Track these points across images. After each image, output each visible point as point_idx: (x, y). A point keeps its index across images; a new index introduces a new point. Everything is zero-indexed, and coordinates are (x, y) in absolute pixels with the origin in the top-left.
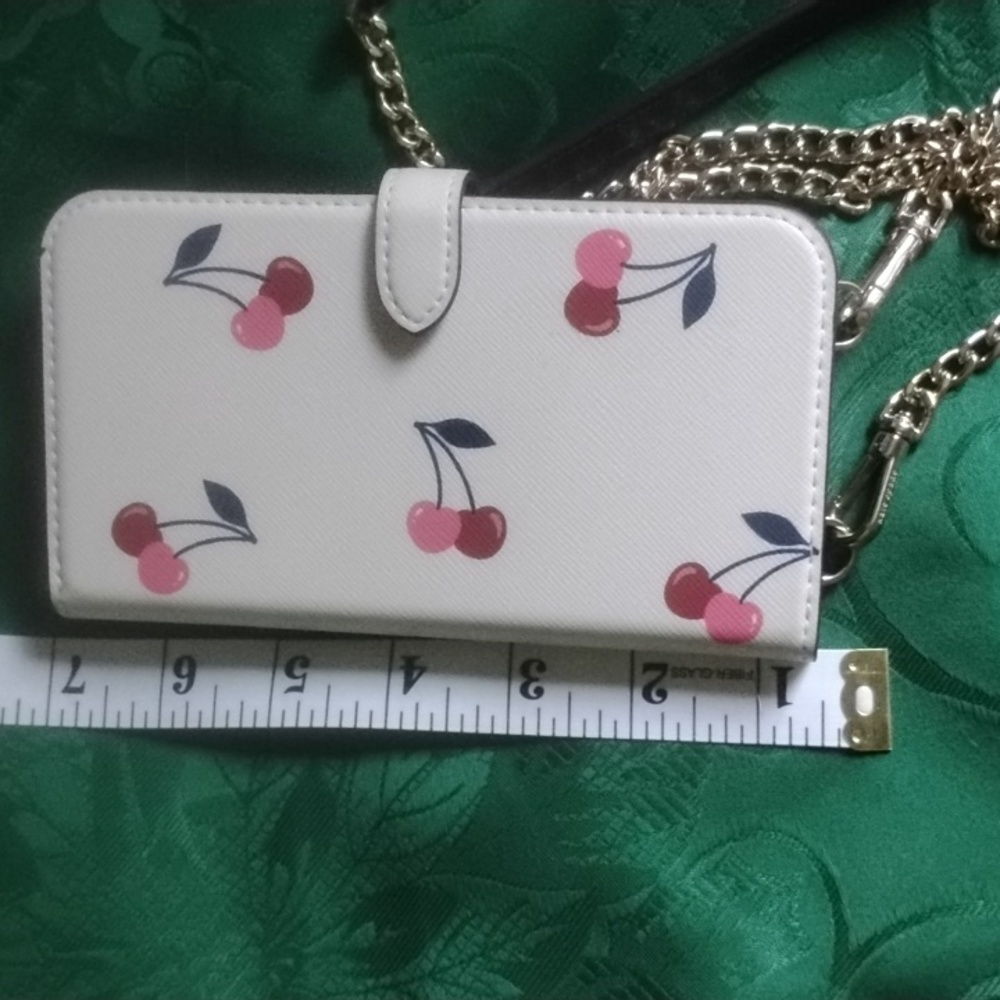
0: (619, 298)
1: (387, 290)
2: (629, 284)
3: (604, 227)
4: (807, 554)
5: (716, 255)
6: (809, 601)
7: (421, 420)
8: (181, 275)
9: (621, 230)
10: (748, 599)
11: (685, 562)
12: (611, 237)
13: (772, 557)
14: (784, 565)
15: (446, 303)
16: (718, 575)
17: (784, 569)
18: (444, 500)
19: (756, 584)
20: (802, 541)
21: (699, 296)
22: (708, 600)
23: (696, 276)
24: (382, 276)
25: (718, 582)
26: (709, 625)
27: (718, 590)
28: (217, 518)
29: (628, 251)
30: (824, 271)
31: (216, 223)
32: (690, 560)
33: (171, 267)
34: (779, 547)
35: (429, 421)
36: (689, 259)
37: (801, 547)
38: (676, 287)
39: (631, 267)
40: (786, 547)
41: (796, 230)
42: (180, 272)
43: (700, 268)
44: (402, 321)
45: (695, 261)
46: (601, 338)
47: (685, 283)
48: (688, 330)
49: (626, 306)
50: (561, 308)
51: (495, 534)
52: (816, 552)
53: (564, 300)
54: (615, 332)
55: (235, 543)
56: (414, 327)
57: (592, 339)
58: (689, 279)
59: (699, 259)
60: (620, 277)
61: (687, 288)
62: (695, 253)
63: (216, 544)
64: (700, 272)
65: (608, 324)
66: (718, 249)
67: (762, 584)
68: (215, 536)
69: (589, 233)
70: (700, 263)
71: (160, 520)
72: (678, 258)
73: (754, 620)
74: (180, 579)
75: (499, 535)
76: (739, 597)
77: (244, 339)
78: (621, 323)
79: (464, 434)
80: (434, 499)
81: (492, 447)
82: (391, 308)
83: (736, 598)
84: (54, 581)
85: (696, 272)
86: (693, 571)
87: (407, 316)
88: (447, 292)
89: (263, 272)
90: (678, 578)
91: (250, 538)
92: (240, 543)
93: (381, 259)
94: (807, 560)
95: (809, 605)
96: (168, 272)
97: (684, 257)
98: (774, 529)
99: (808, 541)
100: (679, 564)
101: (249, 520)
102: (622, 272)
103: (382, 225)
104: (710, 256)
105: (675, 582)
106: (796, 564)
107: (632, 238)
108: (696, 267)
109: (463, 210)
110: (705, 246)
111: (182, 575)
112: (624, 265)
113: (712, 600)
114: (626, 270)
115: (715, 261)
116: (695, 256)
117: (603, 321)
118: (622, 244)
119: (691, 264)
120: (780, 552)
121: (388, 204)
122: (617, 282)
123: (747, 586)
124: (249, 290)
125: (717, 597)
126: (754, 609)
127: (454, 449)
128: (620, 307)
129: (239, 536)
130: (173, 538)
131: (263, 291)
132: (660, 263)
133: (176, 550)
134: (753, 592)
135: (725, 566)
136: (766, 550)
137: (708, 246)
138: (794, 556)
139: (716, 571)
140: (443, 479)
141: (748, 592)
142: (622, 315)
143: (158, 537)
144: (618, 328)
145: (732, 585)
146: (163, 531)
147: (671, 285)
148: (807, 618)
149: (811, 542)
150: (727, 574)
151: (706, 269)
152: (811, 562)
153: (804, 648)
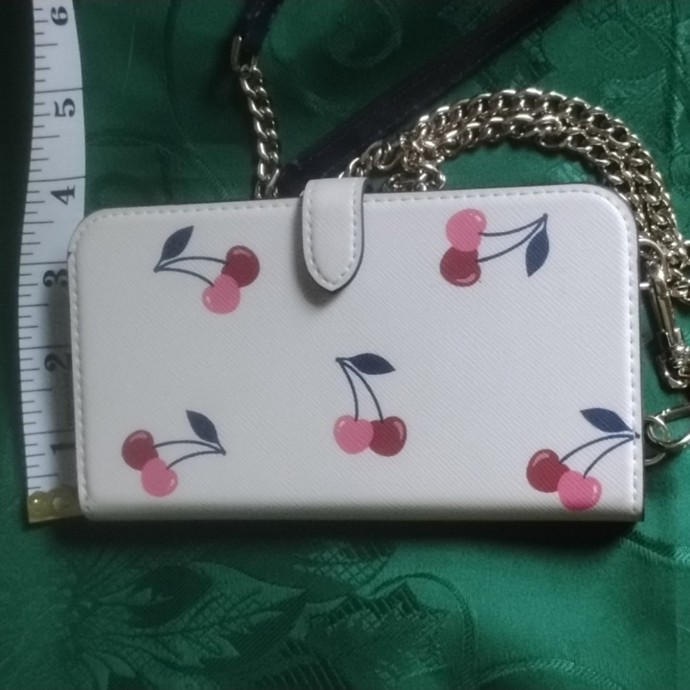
0: (479, 258)
1: (311, 262)
2: (486, 247)
3: (465, 208)
4: (631, 438)
5: (548, 222)
6: (635, 474)
7: (340, 356)
8: (166, 264)
9: (477, 209)
10: (589, 474)
11: (540, 449)
12: (471, 214)
13: (605, 441)
14: (615, 447)
15: (354, 269)
16: (565, 458)
17: (614, 451)
18: (360, 414)
19: (595, 462)
20: (626, 428)
21: (537, 253)
22: (560, 477)
23: (535, 238)
24: (307, 252)
25: (566, 463)
26: (562, 497)
27: (566, 469)
28: (197, 438)
29: (484, 223)
30: (628, 229)
31: (190, 225)
32: (544, 448)
33: (159, 259)
34: (610, 434)
35: (347, 357)
36: (529, 226)
37: (626, 433)
38: (520, 247)
39: (486, 235)
40: (615, 434)
41: (606, 201)
42: (165, 261)
43: (537, 232)
44: (323, 283)
45: (533, 227)
46: (467, 288)
47: (527, 243)
48: (531, 277)
49: (485, 263)
50: (438, 269)
51: (398, 437)
52: (638, 436)
53: (439, 261)
54: (478, 282)
55: (210, 455)
56: (331, 287)
57: (461, 289)
58: (530, 240)
59: (535, 225)
60: (479, 243)
61: (529, 247)
62: (532, 221)
63: (197, 457)
64: (538, 235)
65: (472, 277)
66: (549, 218)
67: (599, 462)
68: (195, 451)
69: (455, 212)
70: (537, 228)
71: (156, 442)
72: (520, 226)
73: (595, 489)
74: (171, 485)
75: (401, 437)
76: (583, 473)
77: (212, 306)
78: (482, 276)
79: (372, 364)
80: (353, 414)
81: (393, 372)
82: (315, 274)
83: (580, 474)
84: (82, 492)
85: (534, 235)
86: (547, 456)
87: (326, 280)
88: (354, 261)
89: (223, 257)
90: (536, 461)
91: (221, 451)
92: (214, 455)
93: (307, 240)
94: (632, 442)
95: (636, 477)
96: (157, 262)
97: (525, 225)
98: (605, 420)
99: (631, 428)
100: (536, 451)
101: (220, 438)
102: (480, 239)
103: (306, 215)
104: (543, 223)
105: (534, 464)
106: (624, 445)
107: (487, 215)
108: (534, 231)
109: (364, 204)
110: (539, 215)
111: (173, 481)
112: (481, 234)
113: (563, 477)
114: (483, 237)
115: (548, 226)
116: (532, 224)
117: (468, 275)
118: (479, 219)
119: (530, 230)
120: (606, 438)
121: (311, 201)
122: (477, 246)
123: (588, 465)
124: (214, 271)
125: (566, 474)
126: (594, 482)
127: (365, 376)
128: (480, 264)
129: (213, 450)
130: (166, 455)
131: (225, 271)
132: (508, 230)
133: (168, 462)
134: (593, 469)
135: (571, 451)
136: (600, 437)
137: (541, 216)
138: (622, 439)
139: (564, 455)
140: (358, 397)
141: (589, 468)
142: (482, 270)
143: (156, 455)
144: (480, 279)
145: (576, 464)
146: (159, 450)
147: (516, 246)
148: (635, 486)
149: (634, 429)
150: (572, 457)
151: (541, 232)
152: (634, 444)
153: (634, 510)
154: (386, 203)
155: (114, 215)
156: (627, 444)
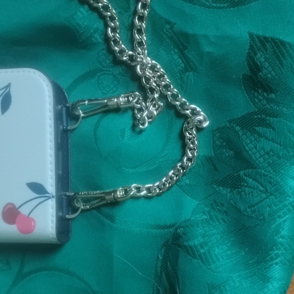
4: (50, 198)
5: (11, 87)
6: (52, 216)
10: (30, 216)
11: (8, 203)
13: (37, 199)
14: (40, 203)
16: (19, 208)
17: (42, 204)
19: (33, 210)
20: (47, 193)
22: (17, 217)
23: (4, 96)
25: (19, 210)
27: (20, 213)
30: (49, 91)
32: (10, 202)
36: (2, 89)
37: (47, 195)
40: (42, 195)
41: (38, 77)
43: (6, 92)
45: (4, 90)
52: (53, 197)
58: (2, 96)
61: (2, 99)
66: (11, 85)
67: (35, 210)
70: (6, 90)
73: (33, 223)
83: (26, 216)
85: (5, 94)
86: (11, 206)
94: (50, 200)
99: (50, 192)
100: (6, 203)
104: (9, 87)
105: (5, 210)
108: (4, 92)
110: (6, 84)
115: (11, 89)
116: (4, 88)
120: (40, 197)
123: (30, 211)
125: (19, 216)
126: (32, 220)
134: (32, 213)
135: (22, 204)
136: (35, 197)
137: (8, 84)
138: (45, 198)
139: (19, 206)
141: (30, 213)
145: (24, 211)
148: (52, 222)
149: (52, 193)
150: (22, 207)
151: (8, 92)
152: (52, 201)
153: (52, 234)
156: (48, 201)
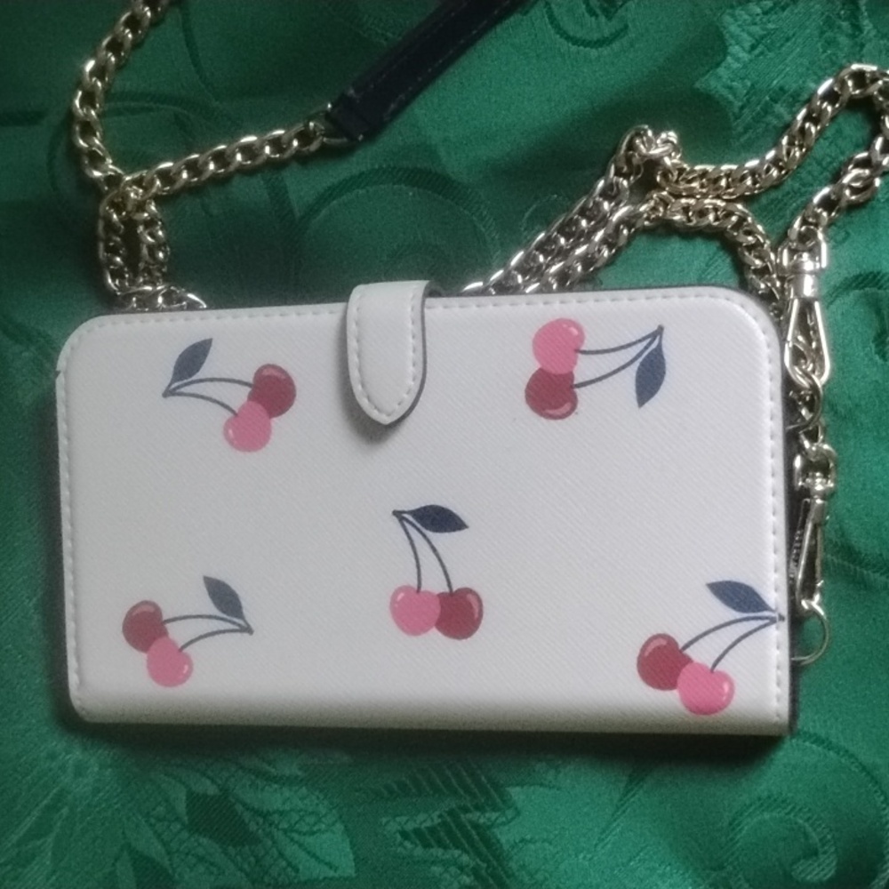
0: (575, 382)
1: (360, 387)
2: (584, 369)
3: (558, 317)
4: (773, 621)
5: (664, 336)
6: (778, 668)
7: (399, 509)
8: (178, 387)
9: (572, 318)
10: (719, 668)
11: (655, 633)
12: (565, 326)
13: (739, 625)
14: (750, 633)
15: (414, 396)
16: (687, 646)
17: (750, 638)
18: (423, 583)
19: (726, 652)
20: (766, 608)
21: (650, 377)
22: (680, 670)
23: (647, 357)
24: (354, 374)
25: (688, 652)
26: (685, 699)
27: (688, 660)
28: (215, 612)
29: (581, 338)
30: (769, 346)
31: (208, 337)
32: (660, 632)
33: (169, 381)
34: (745, 615)
35: (406, 509)
36: (640, 341)
37: (766, 613)
38: (628, 369)
39: (584, 352)
40: (752, 615)
41: (739, 309)
42: (176, 384)
43: (650, 349)
44: (375, 414)
45: (645, 343)
46: (559, 421)
47: (637, 364)
48: (642, 408)
49: (583, 389)
50: (522, 394)
51: (473, 614)
52: (782, 618)
53: (524, 387)
54: (573, 414)
55: (227, 635)
56: (385, 419)
57: (553, 422)
58: (640, 360)
59: (648, 340)
60: (575, 363)
61: (639, 369)
62: (644, 335)
63: (217, 637)
64: (651, 353)
65: (567, 407)
66: (665, 331)
67: (731, 652)
68: (215, 629)
69: (545, 323)
70: (650, 344)
71: (165, 617)
72: (628, 342)
73: (726, 687)
74: (185, 672)
75: (476, 616)
76: (710, 666)
77: (235, 442)
78: (579, 406)
79: (438, 519)
80: (414, 583)
81: (466, 530)
82: (364, 403)
83: (707, 667)
84: (73, 679)
85: (646, 353)
86: (664, 642)
87: (379, 410)
88: (415, 386)
89: (250, 379)
90: (650, 649)
91: (247, 629)
92: (239, 635)
93: (353, 359)
94: (774, 626)
95: (779, 672)
96: (167, 385)
97: (634, 340)
98: (739, 597)
99: (773, 607)
100: (649, 636)
101: (245, 612)
102: (576, 357)
103: (352, 328)
104: (658, 337)
105: (647, 654)
106: (763, 630)
107: (582, 322)
108: (646, 348)
109: (426, 310)
110: (653, 328)
111: (186, 667)
112: (578, 351)
113: (684, 670)
114: (580, 356)
115: (664, 342)
116: (644, 339)
117: (562, 405)
118: (575, 332)
119: (640, 346)
120: (745, 619)
121: (358, 309)
122: (572, 367)
123: (717, 656)
124: (238, 397)
125: (688, 667)
126: (724, 677)
127: (429, 534)
128: (577, 391)
129: (237, 628)
130: (178, 633)
131: (252, 397)
132: (612, 347)
133: (180, 644)
134: (723, 661)
135: (694, 636)
136: (732, 618)
137: (656, 328)
138: (761, 623)
139: (686, 642)
140: (421, 562)
141: (719, 660)
142: (579, 398)
143: (164, 633)
144: (576, 411)
145: (702, 654)
146: (168, 626)
147: (623, 367)
148: (779, 684)
149: (777, 609)
150: (696, 644)
151: (655, 350)
152: (777, 628)
153: (778, 715)
154: (457, 310)
155: (114, 323)
156: (767, 628)
